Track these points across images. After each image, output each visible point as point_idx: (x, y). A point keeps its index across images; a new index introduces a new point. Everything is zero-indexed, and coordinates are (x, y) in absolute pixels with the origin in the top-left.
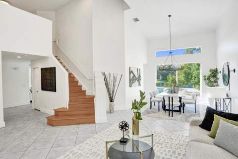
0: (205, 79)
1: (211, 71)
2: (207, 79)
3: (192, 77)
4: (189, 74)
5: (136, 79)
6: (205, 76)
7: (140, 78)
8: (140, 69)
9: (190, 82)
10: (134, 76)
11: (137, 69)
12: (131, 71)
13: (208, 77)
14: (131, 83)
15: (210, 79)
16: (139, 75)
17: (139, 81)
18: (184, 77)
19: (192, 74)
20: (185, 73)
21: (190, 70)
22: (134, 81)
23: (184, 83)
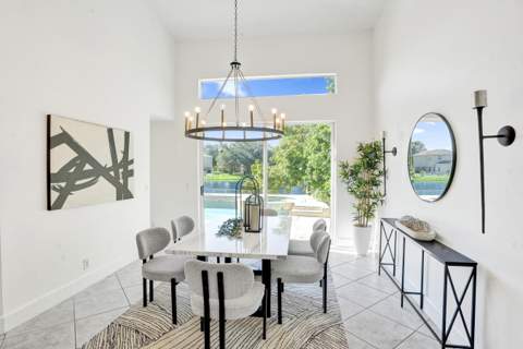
0: (346, 175)
1: (361, 148)
2: (350, 173)
3: (305, 167)
4: (298, 161)
5: (99, 171)
6: (345, 166)
7: (130, 167)
8: (127, 135)
9: (300, 179)
10: (83, 156)
11: (110, 131)
12: (52, 135)
13: (355, 166)
14: (60, 190)
15: (359, 175)
16: (120, 157)
17: (121, 181)
18: (288, 167)
19: (306, 160)
20: (290, 158)
21: (302, 153)
22: (78, 183)
23: (287, 182)
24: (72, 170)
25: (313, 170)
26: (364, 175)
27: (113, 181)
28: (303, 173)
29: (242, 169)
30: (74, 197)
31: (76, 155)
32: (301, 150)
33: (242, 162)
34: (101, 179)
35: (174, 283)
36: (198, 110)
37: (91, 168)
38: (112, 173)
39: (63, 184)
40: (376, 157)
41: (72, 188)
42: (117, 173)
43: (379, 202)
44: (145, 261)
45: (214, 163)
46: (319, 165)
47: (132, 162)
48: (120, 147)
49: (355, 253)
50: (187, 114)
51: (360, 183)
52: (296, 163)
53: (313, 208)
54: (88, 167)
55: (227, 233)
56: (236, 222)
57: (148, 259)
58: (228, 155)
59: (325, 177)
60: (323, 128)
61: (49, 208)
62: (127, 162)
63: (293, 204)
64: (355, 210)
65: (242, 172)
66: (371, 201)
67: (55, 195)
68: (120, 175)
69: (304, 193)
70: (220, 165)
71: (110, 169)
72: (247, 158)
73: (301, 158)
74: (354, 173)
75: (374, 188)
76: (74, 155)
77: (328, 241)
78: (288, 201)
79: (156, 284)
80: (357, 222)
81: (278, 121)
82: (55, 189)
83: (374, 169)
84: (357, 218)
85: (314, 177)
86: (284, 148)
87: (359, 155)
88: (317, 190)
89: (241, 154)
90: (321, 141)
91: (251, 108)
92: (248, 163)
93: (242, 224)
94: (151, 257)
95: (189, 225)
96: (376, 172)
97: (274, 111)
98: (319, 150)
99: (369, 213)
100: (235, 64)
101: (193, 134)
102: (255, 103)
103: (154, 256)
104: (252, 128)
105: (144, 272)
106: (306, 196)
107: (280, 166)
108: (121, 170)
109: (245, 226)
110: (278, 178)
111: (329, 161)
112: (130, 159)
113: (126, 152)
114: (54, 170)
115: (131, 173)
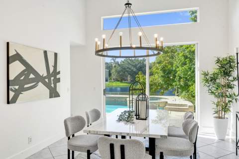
0: (207, 81)
1: (218, 61)
2: (211, 79)
3: (175, 76)
4: (170, 72)
5: (39, 78)
6: (206, 74)
7: (58, 76)
8: (56, 55)
9: (171, 85)
10: (29, 69)
11: (45, 52)
12: (10, 55)
13: (214, 74)
14: (15, 91)
15: (218, 81)
16: (52, 69)
17: (53, 85)
18: (162, 76)
19: (176, 72)
20: (164, 70)
21: (172, 66)
22: (26, 86)
23: (162, 88)
24: (22, 78)
25: (180, 78)
26: (221, 81)
27: (47, 85)
28: (173, 81)
29: (129, 78)
30: (23, 96)
31: (25, 68)
32: (172, 64)
33: (129, 74)
34: (40, 84)
35: (89, 153)
36: (104, 36)
37: (34, 77)
38: (47, 80)
39: (17, 87)
40: (231, 67)
41: (22, 90)
42: (50, 80)
43: (234, 101)
44: (69, 138)
45: (110, 75)
46: (185, 74)
47: (59, 73)
48: (52, 63)
49: (216, 138)
50: (96, 40)
51: (218, 86)
52: (168, 73)
53: (182, 105)
54: (32, 76)
55: (124, 120)
56: (130, 112)
57: (71, 137)
58: (119, 68)
59: (190, 83)
60: (187, 48)
61: (8, 103)
62: (56, 73)
63: (167, 102)
64: (215, 106)
65: (129, 81)
66: (227, 99)
67: (12, 94)
68: (51, 82)
69: (174, 95)
70: (114, 76)
71: (45, 78)
72: (132, 70)
73: (172, 70)
74: (213, 79)
75: (230, 90)
76: (23, 68)
77: (196, 127)
78: (163, 100)
79: (76, 153)
80: (216, 115)
81: (158, 42)
82: (12, 90)
83: (229, 76)
84: (216, 112)
85: (182, 83)
86: (159, 63)
87: (217, 66)
88: (184, 93)
89: (128, 68)
90: (186, 57)
91: (140, 34)
92: (133, 74)
93: (134, 114)
94: (73, 136)
95: (97, 115)
96: (231, 78)
97: (156, 36)
98: (185, 64)
99: (225, 109)
100: (128, 4)
101: (100, 53)
102: (142, 31)
103: (75, 135)
104: (141, 48)
105: (69, 145)
106: (176, 97)
107: (156, 76)
108: (52, 78)
109: (136, 115)
110: (155, 84)
111: (194, 72)
112: (58, 71)
113: (55, 66)
114: (11, 78)
115: (59, 80)
